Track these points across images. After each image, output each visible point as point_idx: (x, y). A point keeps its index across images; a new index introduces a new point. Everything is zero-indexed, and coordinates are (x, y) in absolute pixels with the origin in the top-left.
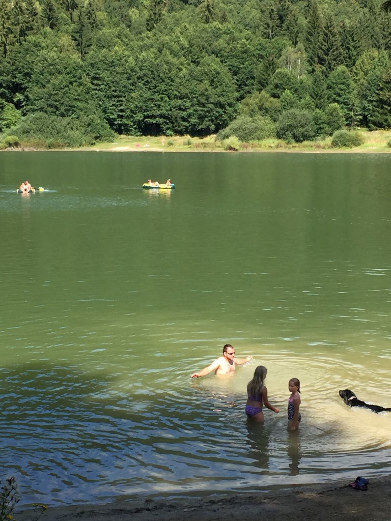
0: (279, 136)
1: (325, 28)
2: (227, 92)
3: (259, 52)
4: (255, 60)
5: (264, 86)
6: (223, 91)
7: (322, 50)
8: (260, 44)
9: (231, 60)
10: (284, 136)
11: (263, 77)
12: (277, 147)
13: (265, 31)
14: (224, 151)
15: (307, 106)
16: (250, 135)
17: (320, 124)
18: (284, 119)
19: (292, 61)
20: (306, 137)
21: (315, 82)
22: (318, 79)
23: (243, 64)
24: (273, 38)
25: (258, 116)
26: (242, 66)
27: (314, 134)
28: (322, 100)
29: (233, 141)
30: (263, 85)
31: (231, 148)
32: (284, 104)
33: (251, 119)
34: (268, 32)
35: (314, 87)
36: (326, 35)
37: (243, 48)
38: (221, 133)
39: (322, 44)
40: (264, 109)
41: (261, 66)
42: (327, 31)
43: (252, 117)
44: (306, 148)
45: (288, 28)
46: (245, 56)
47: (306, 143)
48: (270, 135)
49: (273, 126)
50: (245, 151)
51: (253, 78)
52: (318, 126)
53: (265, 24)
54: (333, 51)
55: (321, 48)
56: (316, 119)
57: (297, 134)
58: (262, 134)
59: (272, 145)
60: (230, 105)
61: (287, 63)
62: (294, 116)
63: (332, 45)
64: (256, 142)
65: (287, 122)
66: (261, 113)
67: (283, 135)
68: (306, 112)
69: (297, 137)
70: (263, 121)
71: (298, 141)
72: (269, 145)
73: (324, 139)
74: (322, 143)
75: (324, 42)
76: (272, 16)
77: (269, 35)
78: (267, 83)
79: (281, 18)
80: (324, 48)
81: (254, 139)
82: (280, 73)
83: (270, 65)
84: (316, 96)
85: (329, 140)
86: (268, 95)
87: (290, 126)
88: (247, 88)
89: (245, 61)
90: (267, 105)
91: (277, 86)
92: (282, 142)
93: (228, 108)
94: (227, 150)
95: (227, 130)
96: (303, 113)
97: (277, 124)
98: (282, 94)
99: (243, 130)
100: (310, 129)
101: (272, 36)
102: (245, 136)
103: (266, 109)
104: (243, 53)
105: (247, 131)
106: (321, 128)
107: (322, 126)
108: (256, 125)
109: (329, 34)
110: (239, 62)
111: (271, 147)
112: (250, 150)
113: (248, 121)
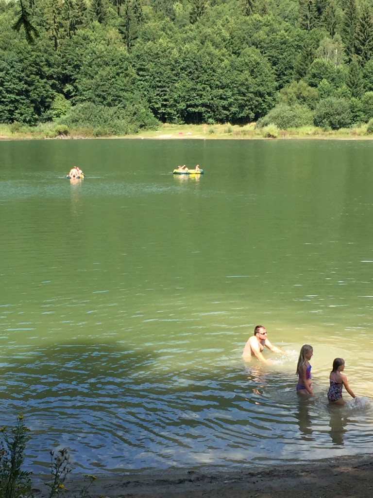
0: (316, 124)
1: (362, 19)
2: (267, 81)
3: (296, 43)
4: (294, 50)
5: (302, 76)
6: (263, 81)
7: (359, 40)
8: (298, 35)
9: (270, 51)
10: (321, 124)
11: (302, 67)
12: (314, 134)
13: (304, 22)
14: (263, 138)
15: (344, 95)
16: (288, 123)
17: (356, 112)
18: (321, 107)
19: (330, 51)
20: (342, 125)
21: (352, 71)
22: (354, 69)
23: (282, 55)
24: (311, 29)
25: (296, 105)
26: (281, 56)
27: (350, 121)
28: (358, 89)
29: (272, 128)
30: (301, 74)
31: (269, 136)
32: (321, 93)
33: (289, 107)
34: (307, 24)
35: (351, 76)
36: (363, 26)
37: (282, 39)
38: (260, 122)
39: (359, 35)
40: (301, 98)
41: (299, 56)
42: (364, 22)
43: (290, 105)
44: (342, 135)
45: (326, 19)
46: (284, 46)
47: (342, 130)
48: (307, 123)
49: (311, 114)
50: (284, 138)
51: (292, 68)
52: (354, 114)
53: (304, 16)
54: (370, 42)
55: (357, 39)
56: (352, 107)
57: (333, 122)
58: (300, 121)
59: (310, 133)
60: (269, 94)
61: (325, 53)
62: (331, 105)
63: (369, 36)
64: (294, 129)
65: (323, 110)
66: (299, 101)
67: (320, 122)
68: (342, 100)
69: (333, 124)
70: (301, 110)
71: (334, 128)
72: (307, 133)
73: (359, 126)
74: (357, 130)
75: (360, 33)
76: (311, 8)
77: (308, 26)
78: (305, 73)
79: (319, 10)
80: (361, 38)
81: (292, 126)
82: (318, 63)
83: (308, 55)
84: (352, 85)
85: (364, 127)
86: (305, 85)
87: (327, 114)
88: (285, 77)
89: (284, 52)
90: (305, 94)
91: (314, 76)
92: (319, 129)
93: (267, 97)
94: (266, 137)
95: (266, 118)
96: (339, 102)
97: (314, 112)
98: (319, 83)
99: (281, 118)
100: (346, 117)
101: (311, 27)
102: (284, 123)
103: (303, 97)
104: (282, 44)
105: (285, 119)
106: (357, 116)
107: (357, 114)
108: (294, 114)
109: (366, 25)
110: (278, 53)
111: (308, 134)
112: (288, 137)
113: (286, 109)
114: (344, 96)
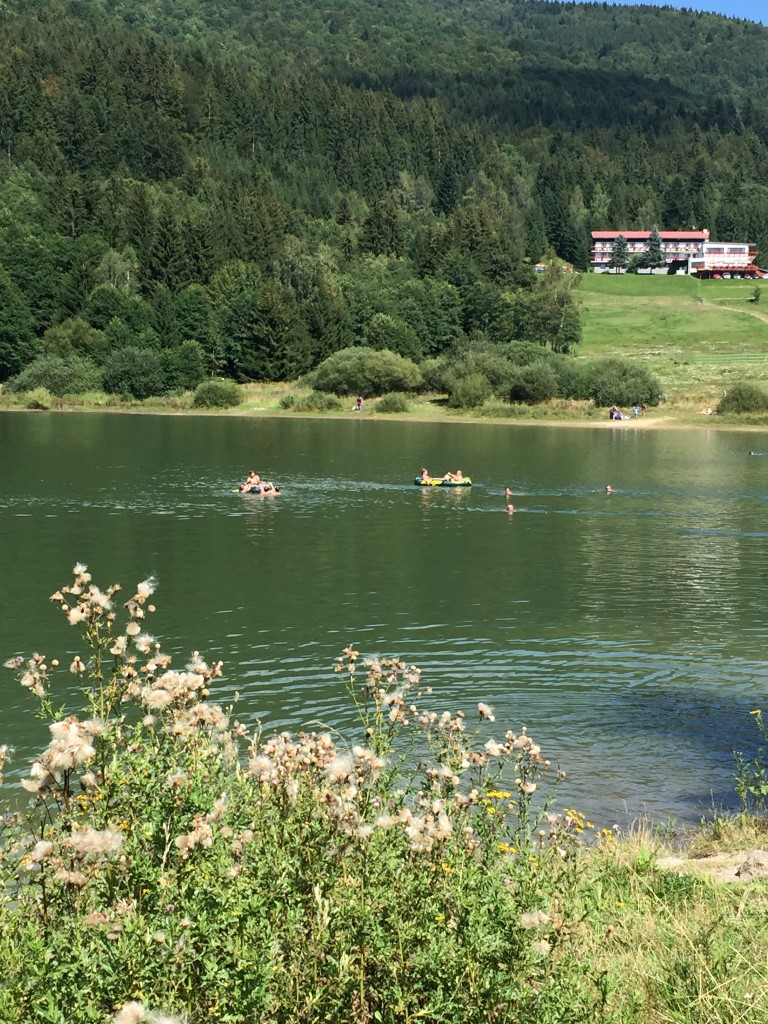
0: (108, 388)
1: (162, 224)
2: (19, 317)
3: (55, 256)
4: (51, 268)
5: (72, 309)
6: (13, 316)
7: (158, 257)
8: (58, 244)
9: (14, 267)
10: (117, 388)
11: (72, 296)
12: (109, 404)
13: (65, 224)
14: (26, 410)
15: (149, 343)
16: (63, 386)
17: (171, 372)
18: (115, 360)
19: (118, 273)
20: (151, 391)
21: (160, 307)
22: (164, 303)
23: (34, 274)
24: (78, 236)
25: (73, 357)
26: (32, 277)
27: (162, 386)
28: (171, 335)
29: (41, 394)
31: (37, 406)
32: (111, 339)
33: (61, 360)
34: (70, 227)
35: (159, 314)
36: (164, 235)
37: (33, 249)
38: (12, 382)
39: (158, 250)
40: (82, 347)
41: (66, 278)
42: (165, 230)
43: (63, 357)
44: (152, 407)
45: (101, 221)
46: (36, 261)
47: (151, 399)
48: (93, 386)
49: (98, 373)
50: (60, 410)
51: (51, 297)
52: (168, 374)
53: (66, 213)
54: (175, 261)
55: (154, 255)
56: (166, 364)
57: (137, 386)
58: (81, 384)
59: (100, 402)
60: (24, 338)
61: (110, 276)
62: (133, 359)
63: (173, 251)
64: (73, 396)
65: (119, 368)
66: (77, 351)
67: (114, 386)
68: (149, 352)
69: (136, 390)
70: (82, 365)
71: (139, 397)
72: (95, 402)
73: (180, 394)
74: (178, 400)
75: (160, 247)
76: (76, 202)
77: (71, 230)
78: (79, 305)
79: (88, 205)
80: (161, 255)
81: (68, 392)
82: (103, 290)
83: (82, 277)
84: (162, 328)
85: (188, 396)
86: (86, 325)
87: (126, 373)
88: (40, 311)
89: (37, 270)
90: (89, 340)
91: (98, 311)
92: (116, 397)
93: (20, 342)
94: (29, 407)
95: (23, 377)
96: (143, 353)
97: (103, 370)
98: (108, 323)
99: (51, 377)
100: (158, 377)
101: (77, 233)
102: (58, 387)
103: (85, 345)
104: (33, 256)
105: (57, 380)
106: (172, 378)
107: (174, 374)
108: (70, 371)
109: (168, 235)
110: (27, 270)
111: (98, 404)
112: (67, 409)
113: (58, 364)
114: (150, 345)
